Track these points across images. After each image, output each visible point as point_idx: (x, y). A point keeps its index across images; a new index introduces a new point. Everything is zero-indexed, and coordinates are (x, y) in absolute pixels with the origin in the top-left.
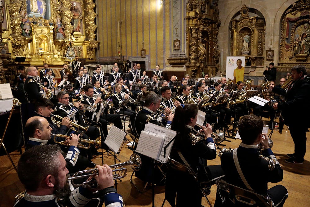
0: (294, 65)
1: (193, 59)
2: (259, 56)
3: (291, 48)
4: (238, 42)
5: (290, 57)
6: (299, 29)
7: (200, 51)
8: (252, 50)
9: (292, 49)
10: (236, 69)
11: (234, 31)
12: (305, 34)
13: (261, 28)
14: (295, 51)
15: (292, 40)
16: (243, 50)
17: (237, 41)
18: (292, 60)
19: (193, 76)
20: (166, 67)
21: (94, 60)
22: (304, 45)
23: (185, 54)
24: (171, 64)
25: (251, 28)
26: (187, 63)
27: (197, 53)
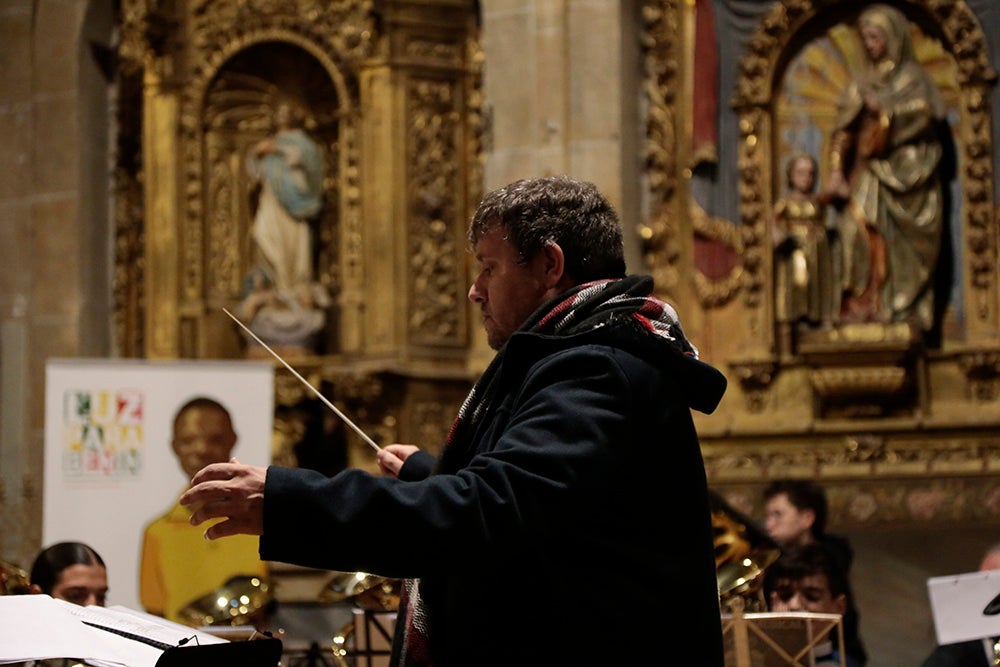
0: (798, 449)
2: (437, 360)
3: (751, 268)
4: (196, 206)
5: (751, 364)
6: (816, 73)
8: (350, 295)
9: (763, 276)
10: (168, 517)
11: (150, 79)
12: (876, 116)
13: (435, 56)
14: (793, 302)
15: (750, 182)
16: (252, 300)
17: (182, 199)
18: (768, 397)
22: (872, 229)
25: (328, 48)
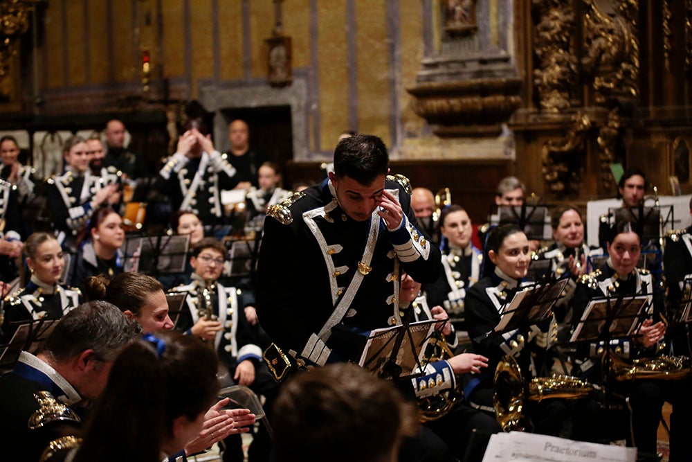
1: (553, 87)
7: (597, 36)
19: (559, 186)
20: (407, 141)
21: (15, 108)
23: (506, 60)
24: (431, 118)
26: (522, 111)
27: (581, 53)
